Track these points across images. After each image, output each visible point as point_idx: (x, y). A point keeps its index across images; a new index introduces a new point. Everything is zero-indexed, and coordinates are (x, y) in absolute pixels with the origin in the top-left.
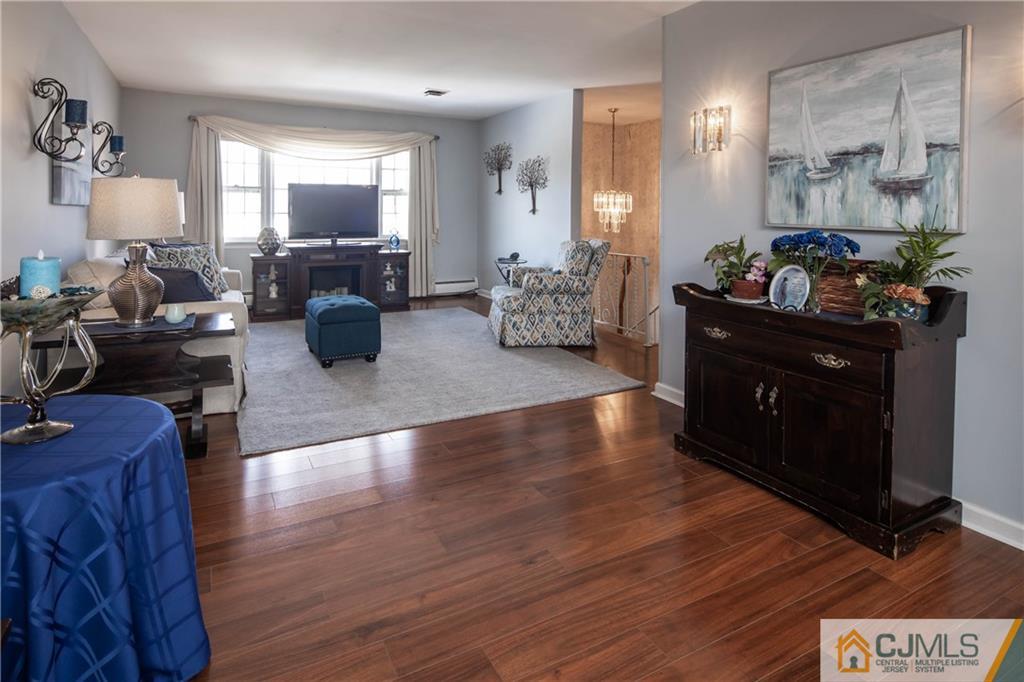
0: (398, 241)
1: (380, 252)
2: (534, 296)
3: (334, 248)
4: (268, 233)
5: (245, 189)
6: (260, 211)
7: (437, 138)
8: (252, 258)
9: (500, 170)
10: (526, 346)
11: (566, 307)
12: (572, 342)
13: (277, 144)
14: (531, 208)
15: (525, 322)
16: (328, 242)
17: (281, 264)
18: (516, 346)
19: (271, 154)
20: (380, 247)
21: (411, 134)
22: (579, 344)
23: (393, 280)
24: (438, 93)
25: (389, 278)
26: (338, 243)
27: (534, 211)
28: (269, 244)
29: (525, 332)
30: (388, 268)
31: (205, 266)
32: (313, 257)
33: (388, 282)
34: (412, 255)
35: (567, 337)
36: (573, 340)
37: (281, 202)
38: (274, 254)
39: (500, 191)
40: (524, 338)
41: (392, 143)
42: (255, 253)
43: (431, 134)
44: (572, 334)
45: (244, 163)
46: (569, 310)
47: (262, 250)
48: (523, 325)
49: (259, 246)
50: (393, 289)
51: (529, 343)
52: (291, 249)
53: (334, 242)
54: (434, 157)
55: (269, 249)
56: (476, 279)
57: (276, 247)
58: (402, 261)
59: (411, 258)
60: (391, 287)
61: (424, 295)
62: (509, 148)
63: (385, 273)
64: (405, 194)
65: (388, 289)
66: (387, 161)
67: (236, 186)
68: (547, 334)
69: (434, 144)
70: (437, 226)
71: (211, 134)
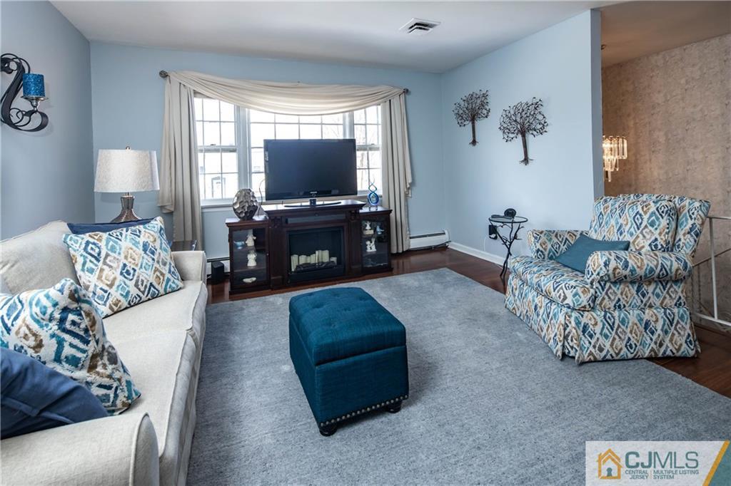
1: (361, 211)
2: (608, 285)
3: (314, 210)
4: (245, 194)
5: (222, 148)
7: (406, 92)
8: (228, 224)
9: (473, 120)
10: (604, 360)
11: (654, 300)
12: (668, 353)
14: (523, 158)
15: (600, 325)
16: (306, 203)
17: (258, 231)
18: (590, 361)
19: (247, 111)
20: (361, 206)
21: (381, 87)
22: (679, 354)
25: (369, 238)
26: (317, 203)
27: (526, 160)
28: (246, 207)
29: (602, 340)
30: (368, 227)
32: (291, 221)
34: (393, 212)
35: (661, 345)
36: (669, 348)
37: (258, 160)
38: (251, 218)
39: (474, 142)
40: (601, 350)
42: (232, 217)
44: (667, 340)
45: (220, 122)
46: (658, 303)
47: (238, 215)
48: (598, 329)
49: (235, 210)
50: (374, 249)
51: (609, 357)
52: (268, 213)
53: (313, 202)
55: (246, 213)
56: (446, 232)
57: (253, 210)
58: (383, 218)
59: (392, 215)
60: (371, 248)
61: (400, 251)
62: (485, 96)
65: (369, 250)
66: (359, 116)
67: (212, 146)
68: (633, 341)
69: (403, 97)
70: (409, 180)
71: (183, 90)
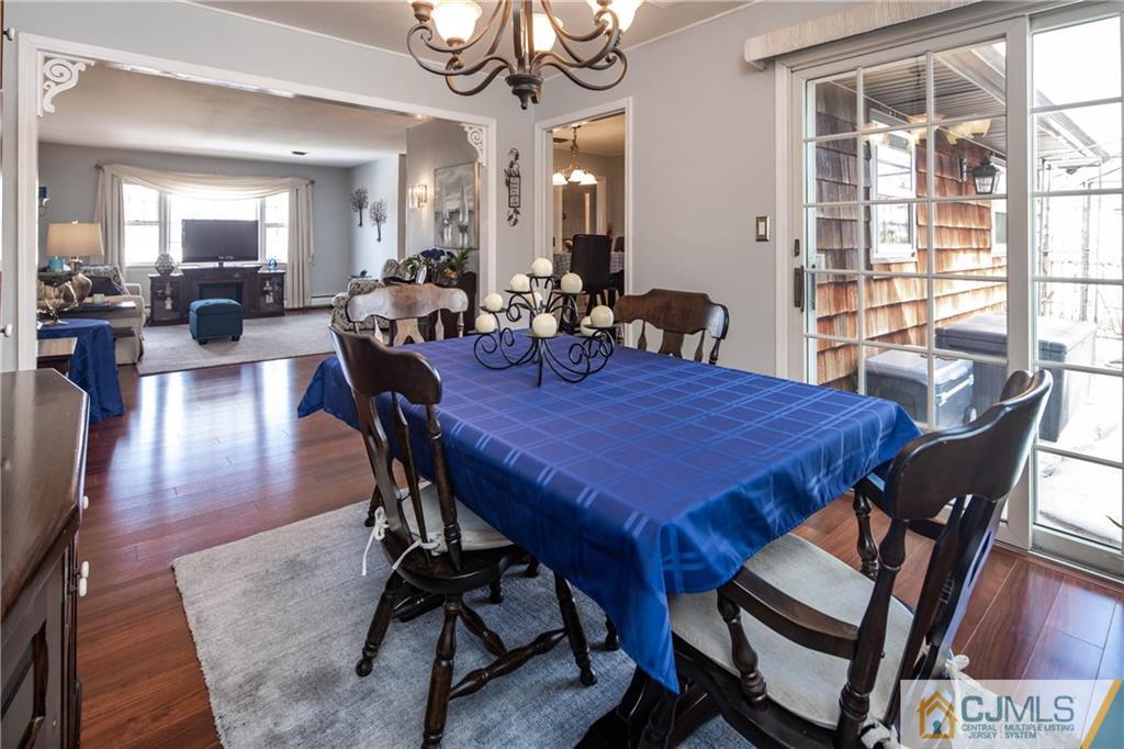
0: (276, 264)
1: (259, 272)
4: (165, 258)
6: (158, 240)
7: (312, 182)
8: (151, 278)
9: (360, 208)
14: (378, 237)
16: (216, 265)
17: (175, 282)
20: (259, 268)
21: (289, 179)
23: (271, 294)
24: (302, 154)
25: (268, 293)
26: (224, 265)
27: (379, 240)
28: (165, 266)
30: (267, 285)
33: (267, 296)
38: (169, 274)
39: (361, 224)
41: (274, 186)
42: (154, 273)
43: (308, 180)
45: (144, 203)
47: (159, 271)
49: (157, 268)
50: (272, 301)
52: (184, 270)
53: (221, 264)
54: (311, 196)
55: (165, 271)
57: (171, 269)
58: (279, 279)
59: (288, 277)
60: (270, 299)
61: (301, 306)
62: (366, 192)
63: (265, 288)
64: (285, 227)
65: (267, 301)
66: (269, 201)
67: (138, 221)
69: (310, 187)
70: (312, 251)
71: (115, 179)
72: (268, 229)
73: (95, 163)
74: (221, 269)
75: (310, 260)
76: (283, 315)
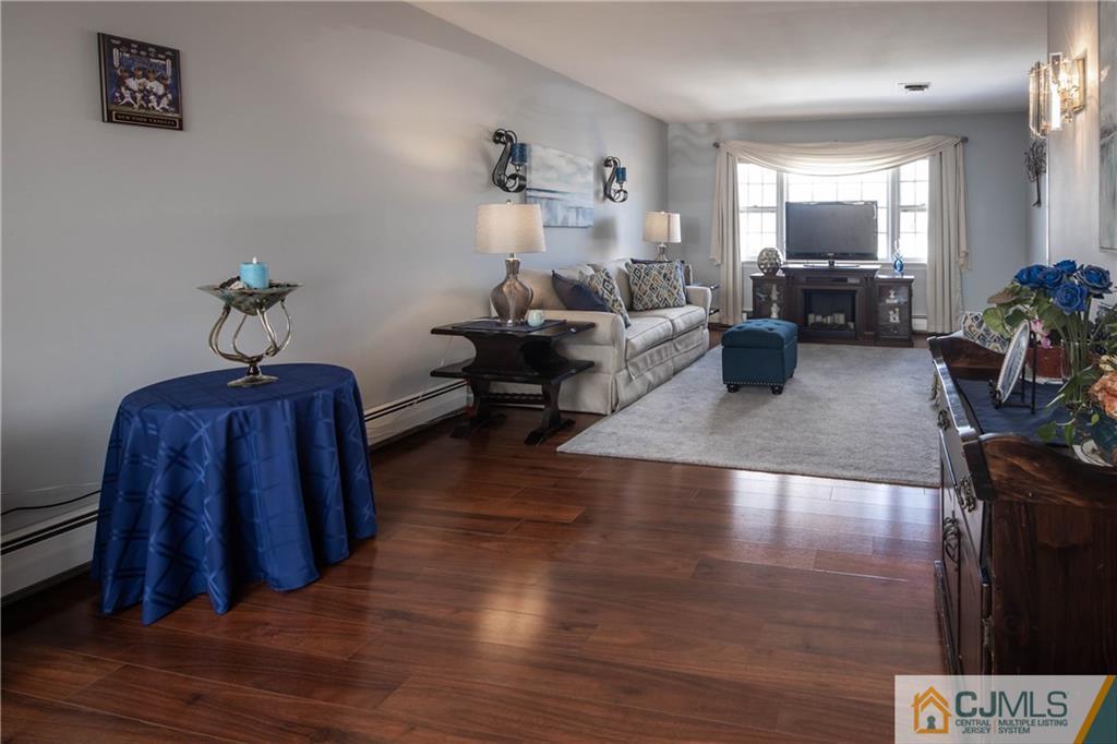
0: (902, 266)
4: (768, 253)
5: (763, 210)
6: (774, 230)
7: (965, 140)
8: (752, 278)
9: (1038, 175)
13: (789, 163)
16: (824, 264)
17: (781, 286)
19: (785, 174)
20: (875, 271)
21: (929, 139)
23: (897, 310)
24: (920, 87)
25: (892, 307)
26: (836, 265)
28: (769, 264)
30: (892, 296)
31: (605, 280)
33: (891, 313)
38: (773, 274)
39: (1039, 202)
41: (903, 151)
42: (756, 272)
43: (957, 137)
45: (763, 184)
47: (762, 270)
49: (759, 265)
50: (897, 320)
52: (790, 270)
53: (832, 264)
54: (961, 164)
55: (770, 269)
57: (776, 268)
58: (903, 287)
60: (894, 318)
63: (888, 301)
64: (923, 210)
65: (892, 320)
66: (905, 171)
67: (755, 207)
69: (960, 147)
70: (963, 248)
71: (730, 158)
72: (903, 214)
73: (713, 142)
74: (832, 270)
75: (962, 261)
76: (911, 345)
